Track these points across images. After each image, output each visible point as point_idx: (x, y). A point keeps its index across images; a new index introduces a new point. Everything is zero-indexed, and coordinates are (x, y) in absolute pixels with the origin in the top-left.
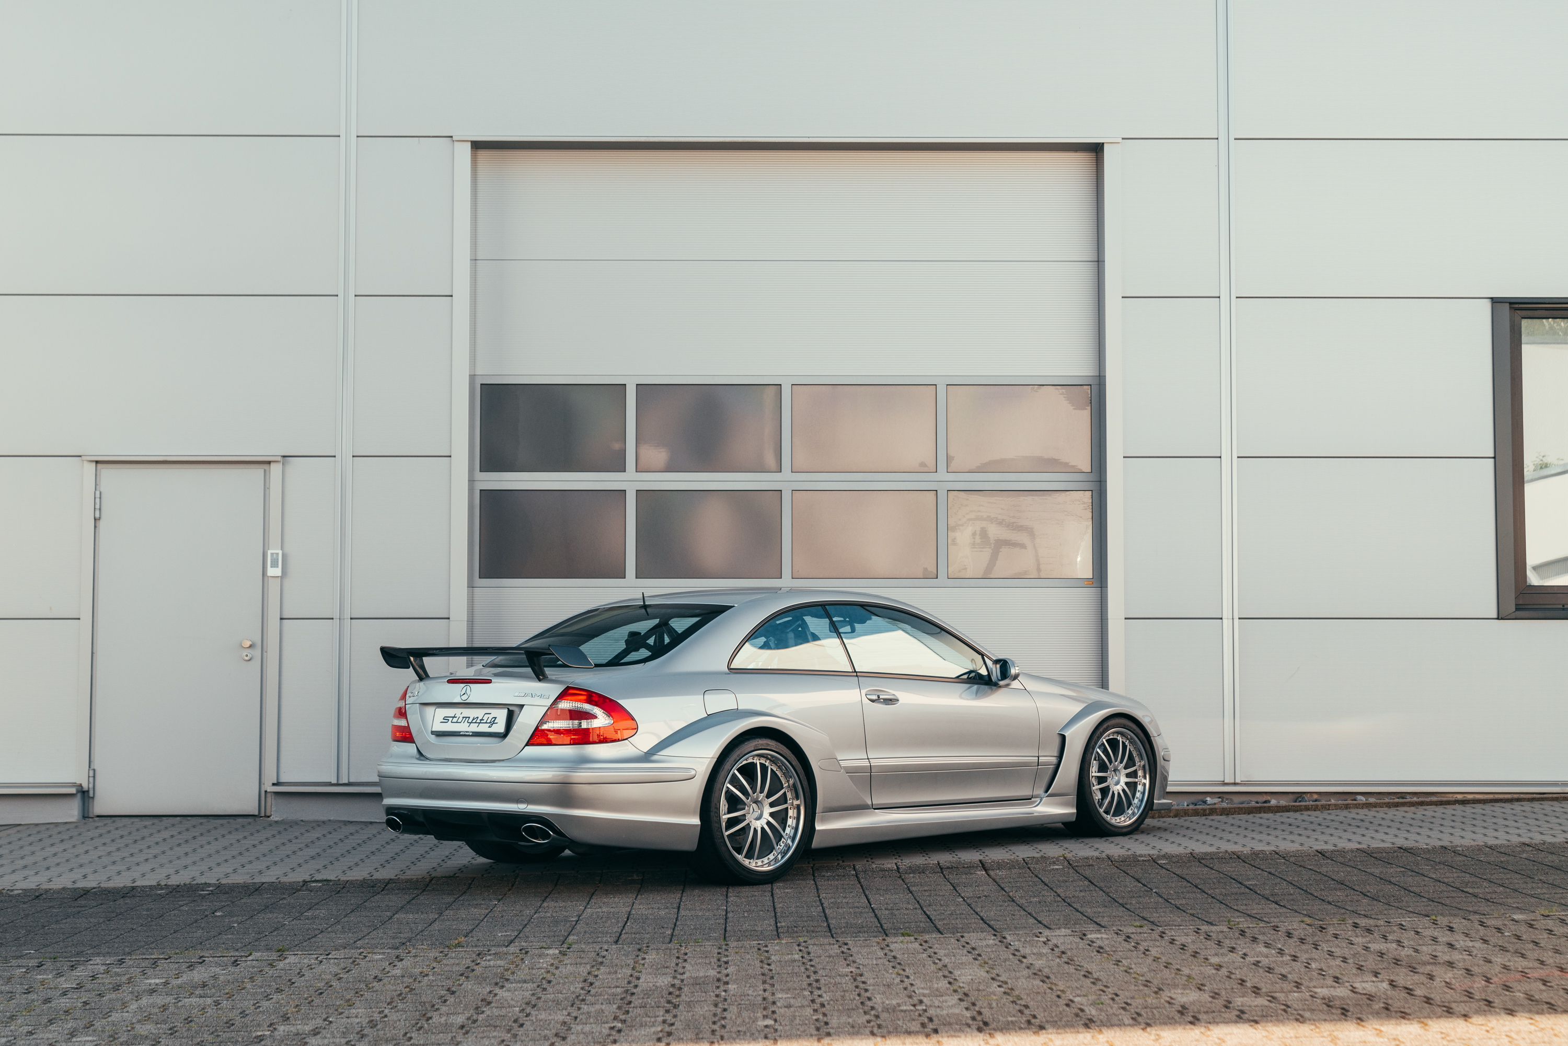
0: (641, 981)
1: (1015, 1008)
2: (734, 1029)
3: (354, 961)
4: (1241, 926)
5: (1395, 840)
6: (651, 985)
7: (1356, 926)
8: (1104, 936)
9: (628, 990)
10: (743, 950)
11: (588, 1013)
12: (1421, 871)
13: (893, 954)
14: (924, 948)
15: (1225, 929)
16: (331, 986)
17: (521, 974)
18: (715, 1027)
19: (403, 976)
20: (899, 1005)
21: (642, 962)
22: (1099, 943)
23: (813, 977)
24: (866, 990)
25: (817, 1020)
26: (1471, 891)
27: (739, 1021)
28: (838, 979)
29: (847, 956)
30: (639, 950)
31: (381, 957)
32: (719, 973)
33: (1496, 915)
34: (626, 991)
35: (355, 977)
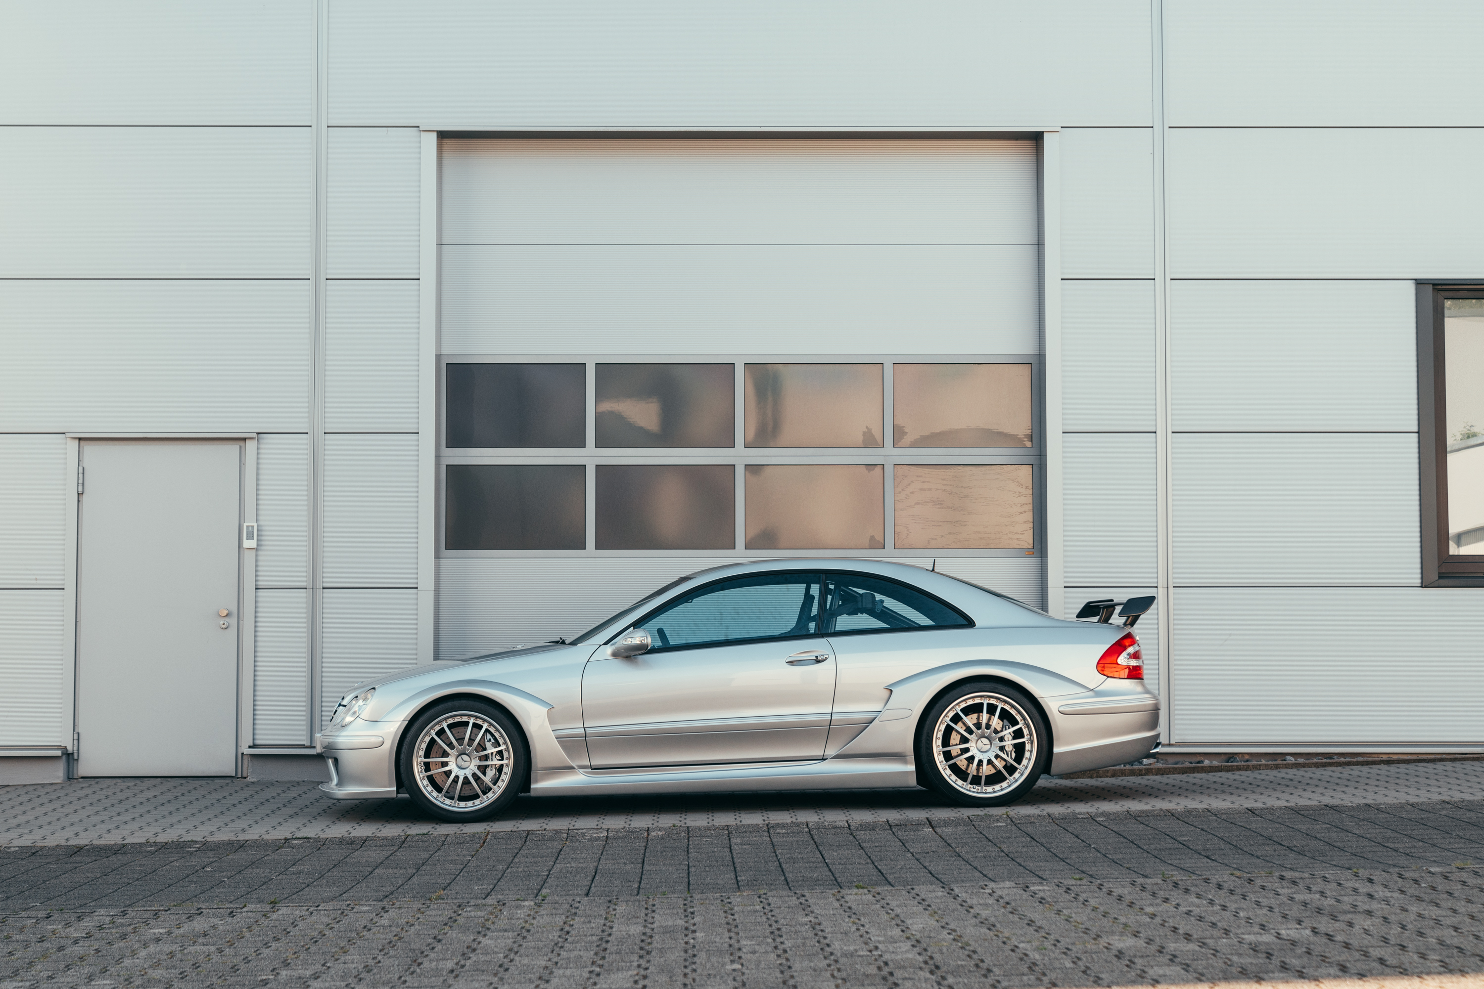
0: (614, 929)
1: (963, 954)
2: (704, 973)
3: (343, 912)
4: (1175, 879)
5: (1322, 798)
6: (624, 933)
7: (1282, 878)
8: (1046, 888)
10: (708, 901)
11: (568, 958)
12: (1345, 828)
13: (848, 905)
14: (877, 899)
15: (1160, 881)
16: (324, 935)
17: (503, 923)
18: (687, 971)
19: (391, 926)
20: (856, 951)
21: (614, 912)
22: (1041, 895)
23: (775, 926)
24: (825, 938)
25: (780, 964)
26: (1392, 846)
27: (708, 966)
28: (798, 928)
29: (805, 907)
30: (610, 902)
31: (367, 908)
32: (686, 922)
33: (1414, 868)
34: (601, 939)
35: (345, 927)
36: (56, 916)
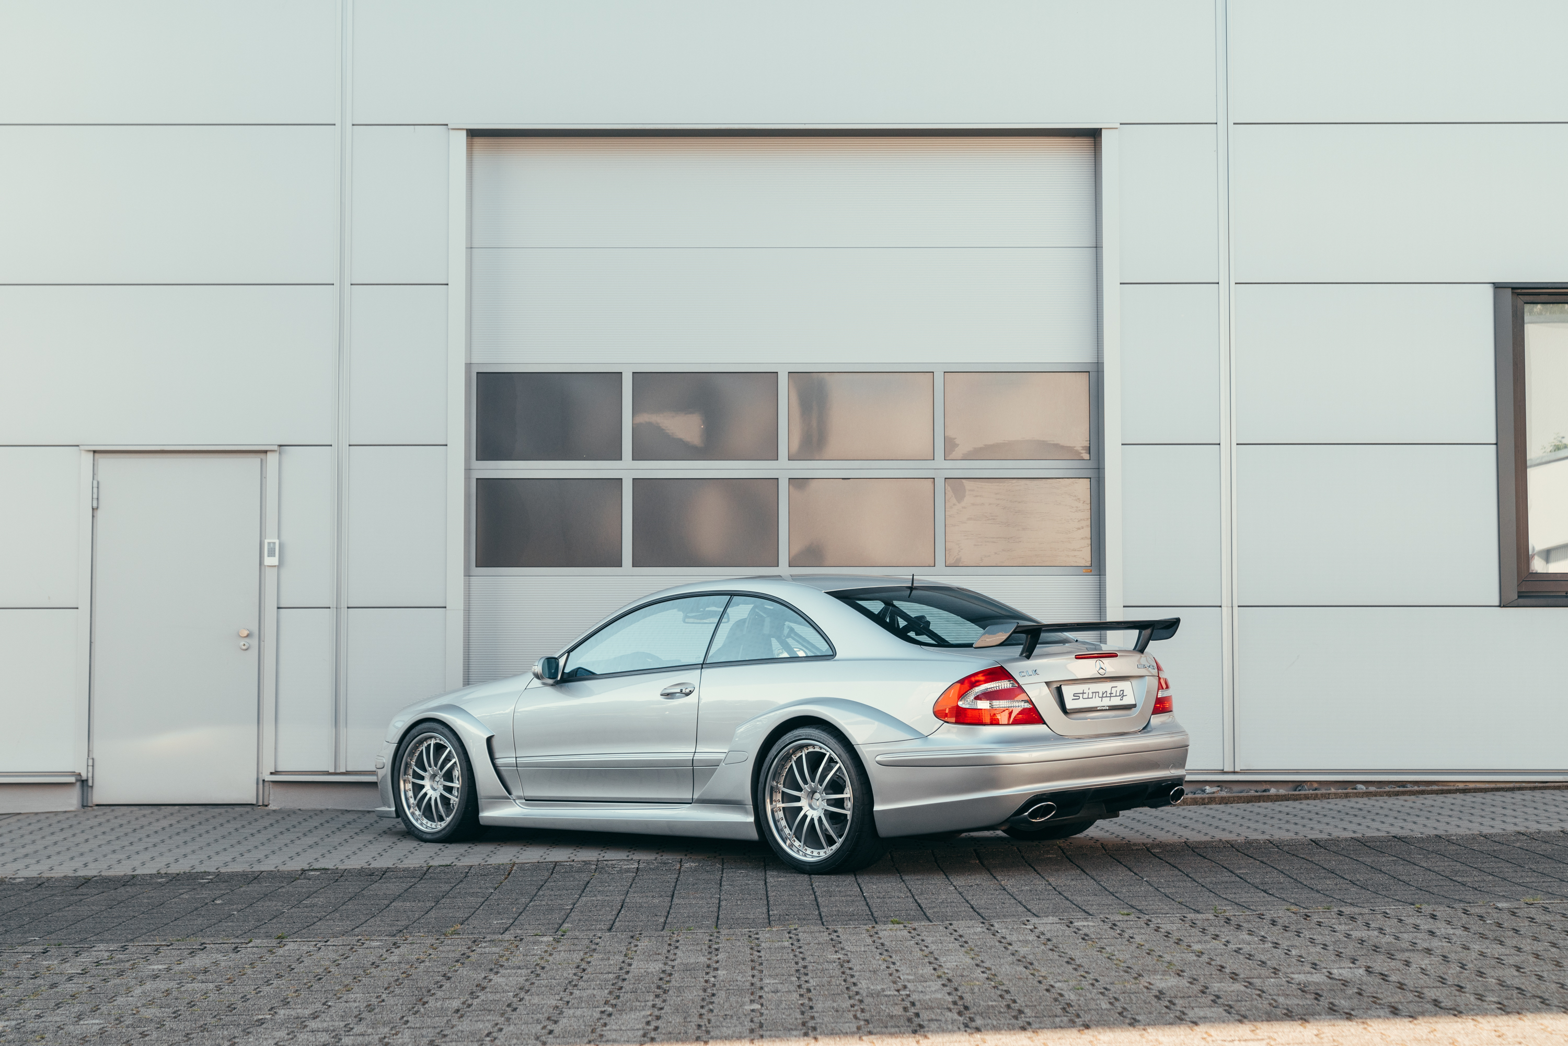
0: (633, 967)
1: (995, 994)
2: (722, 1013)
3: (352, 948)
4: (1227, 914)
5: (1390, 829)
6: (642, 971)
7: (1340, 914)
8: (1091, 924)
9: (619, 976)
10: (734, 937)
11: (580, 997)
12: (1412, 860)
13: (881, 941)
14: (912, 935)
15: (1211, 917)
16: (330, 972)
17: (517, 960)
18: (703, 1011)
19: (400, 963)
20: (883, 990)
21: (636, 948)
22: (1085, 930)
23: (801, 963)
24: (852, 976)
25: (802, 1004)
26: (1460, 879)
27: (727, 1005)
28: (826, 965)
29: (836, 944)
30: (632, 937)
31: (378, 943)
32: (709, 959)
33: (1481, 903)
34: (618, 977)
35: (353, 964)
36: (53, 951)
